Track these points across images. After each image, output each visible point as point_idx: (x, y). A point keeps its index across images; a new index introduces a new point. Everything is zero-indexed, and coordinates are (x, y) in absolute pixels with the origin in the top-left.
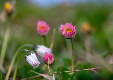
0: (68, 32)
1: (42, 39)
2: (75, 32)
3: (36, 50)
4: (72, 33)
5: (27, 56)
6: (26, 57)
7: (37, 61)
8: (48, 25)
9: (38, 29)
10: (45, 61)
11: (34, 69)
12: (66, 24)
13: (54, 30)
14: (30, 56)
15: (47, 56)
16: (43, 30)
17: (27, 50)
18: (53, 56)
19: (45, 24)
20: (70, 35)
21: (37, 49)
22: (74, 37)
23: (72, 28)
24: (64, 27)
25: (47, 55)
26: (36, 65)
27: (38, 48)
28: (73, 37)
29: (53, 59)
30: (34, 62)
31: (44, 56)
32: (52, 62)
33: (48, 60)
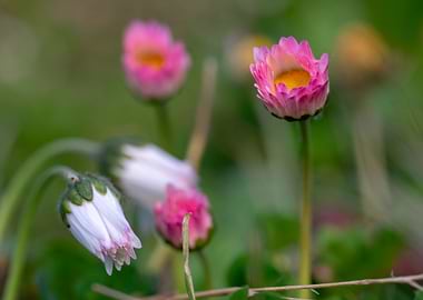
0: (291, 85)
1: (150, 113)
2: (323, 88)
3: (117, 172)
4: (310, 92)
5: (72, 207)
6: (69, 213)
7: (125, 232)
8: (180, 47)
9: (131, 62)
10: (164, 228)
11: (109, 272)
12: (281, 42)
13: (210, 70)
14: (88, 206)
15: (175, 207)
16: (154, 68)
17: (71, 175)
18: (206, 203)
19: (163, 39)
20: (302, 100)
21: (121, 167)
22: (317, 113)
23: (309, 66)
24: (268, 61)
25: (175, 199)
26: (120, 252)
27: (129, 158)
28: (313, 113)
29: (207, 222)
30: (107, 237)
31: (159, 205)
32: (203, 235)
33: (185, 229)
